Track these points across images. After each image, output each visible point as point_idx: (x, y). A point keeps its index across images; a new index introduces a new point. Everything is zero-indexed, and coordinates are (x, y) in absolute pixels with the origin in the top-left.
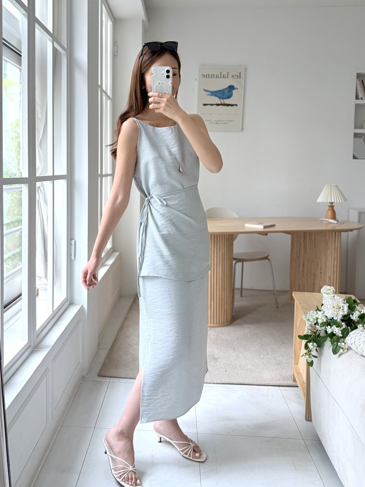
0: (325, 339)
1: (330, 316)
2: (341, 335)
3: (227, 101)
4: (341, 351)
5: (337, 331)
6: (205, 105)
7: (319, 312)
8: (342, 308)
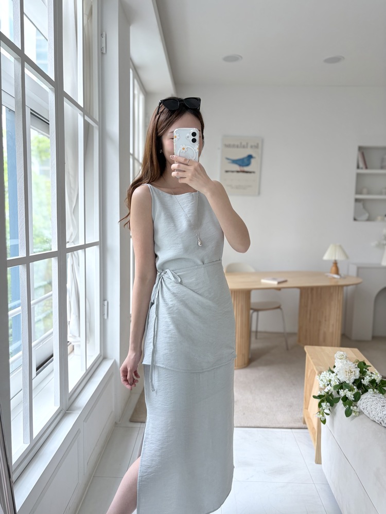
0: (337, 400)
1: (343, 379)
2: (353, 399)
3: (246, 169)
4: (353, 414)
5: (350, 395)
6: (227, 172)
7: (332, 374)
8: (354, 373)
